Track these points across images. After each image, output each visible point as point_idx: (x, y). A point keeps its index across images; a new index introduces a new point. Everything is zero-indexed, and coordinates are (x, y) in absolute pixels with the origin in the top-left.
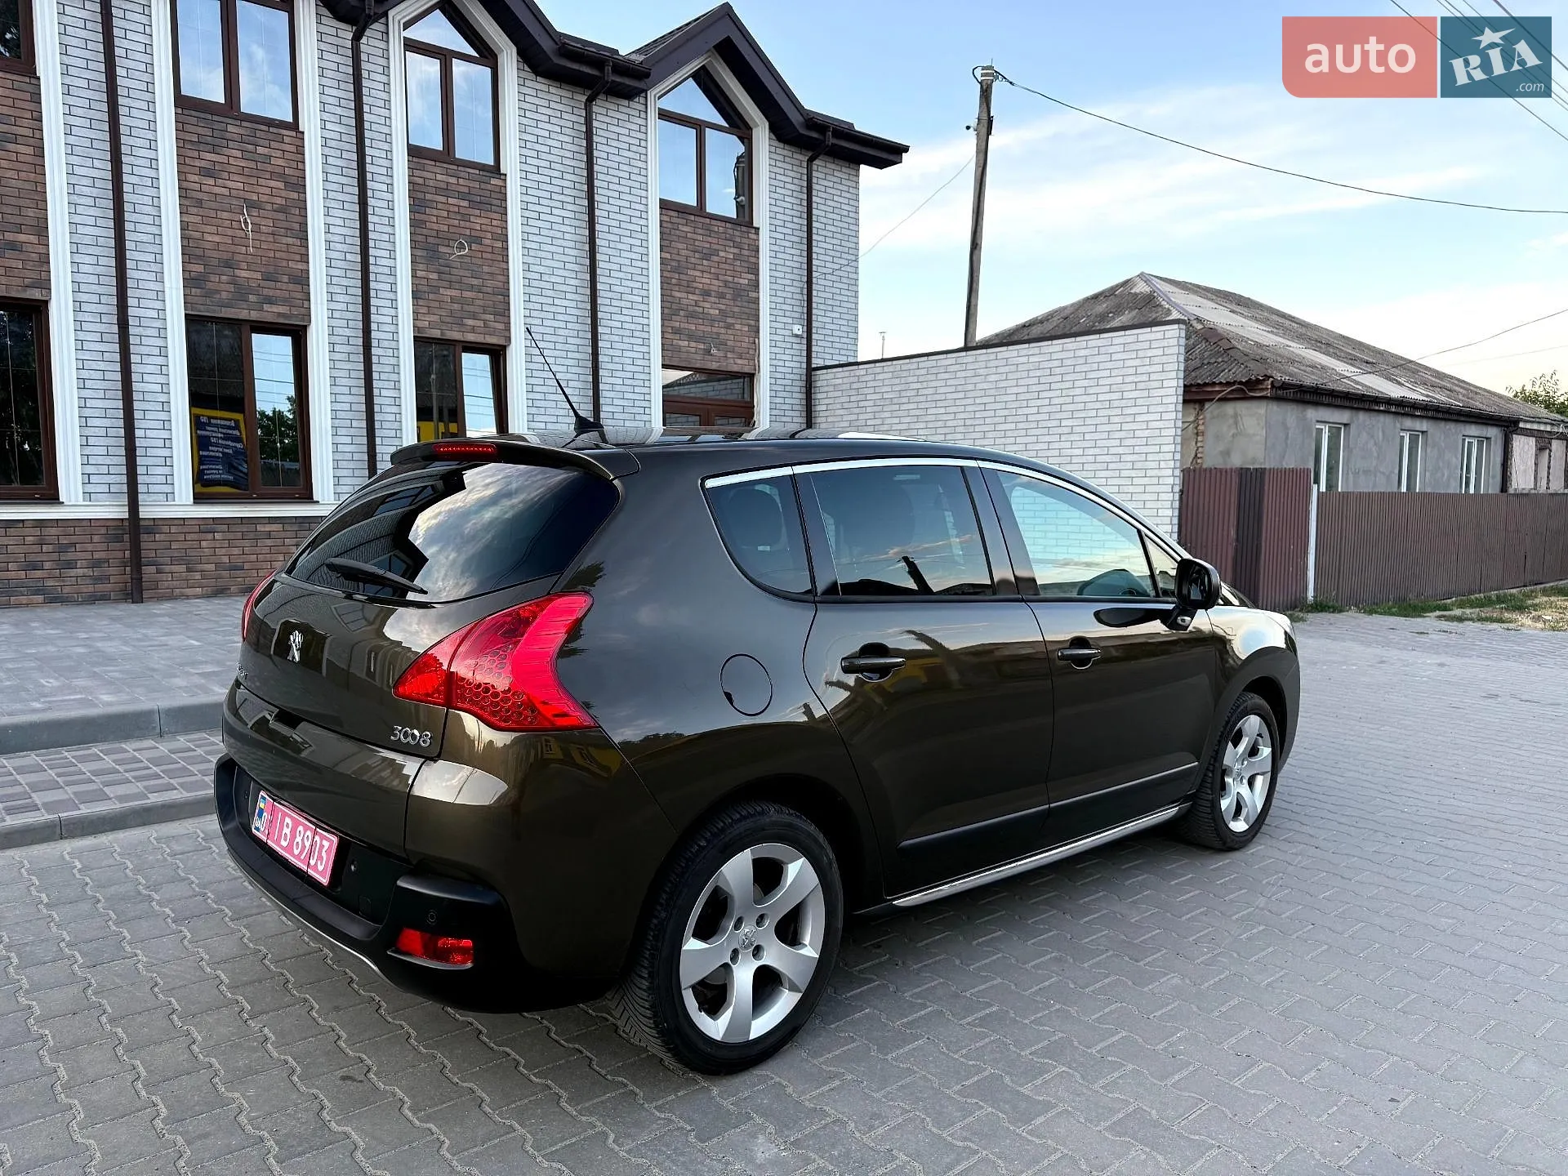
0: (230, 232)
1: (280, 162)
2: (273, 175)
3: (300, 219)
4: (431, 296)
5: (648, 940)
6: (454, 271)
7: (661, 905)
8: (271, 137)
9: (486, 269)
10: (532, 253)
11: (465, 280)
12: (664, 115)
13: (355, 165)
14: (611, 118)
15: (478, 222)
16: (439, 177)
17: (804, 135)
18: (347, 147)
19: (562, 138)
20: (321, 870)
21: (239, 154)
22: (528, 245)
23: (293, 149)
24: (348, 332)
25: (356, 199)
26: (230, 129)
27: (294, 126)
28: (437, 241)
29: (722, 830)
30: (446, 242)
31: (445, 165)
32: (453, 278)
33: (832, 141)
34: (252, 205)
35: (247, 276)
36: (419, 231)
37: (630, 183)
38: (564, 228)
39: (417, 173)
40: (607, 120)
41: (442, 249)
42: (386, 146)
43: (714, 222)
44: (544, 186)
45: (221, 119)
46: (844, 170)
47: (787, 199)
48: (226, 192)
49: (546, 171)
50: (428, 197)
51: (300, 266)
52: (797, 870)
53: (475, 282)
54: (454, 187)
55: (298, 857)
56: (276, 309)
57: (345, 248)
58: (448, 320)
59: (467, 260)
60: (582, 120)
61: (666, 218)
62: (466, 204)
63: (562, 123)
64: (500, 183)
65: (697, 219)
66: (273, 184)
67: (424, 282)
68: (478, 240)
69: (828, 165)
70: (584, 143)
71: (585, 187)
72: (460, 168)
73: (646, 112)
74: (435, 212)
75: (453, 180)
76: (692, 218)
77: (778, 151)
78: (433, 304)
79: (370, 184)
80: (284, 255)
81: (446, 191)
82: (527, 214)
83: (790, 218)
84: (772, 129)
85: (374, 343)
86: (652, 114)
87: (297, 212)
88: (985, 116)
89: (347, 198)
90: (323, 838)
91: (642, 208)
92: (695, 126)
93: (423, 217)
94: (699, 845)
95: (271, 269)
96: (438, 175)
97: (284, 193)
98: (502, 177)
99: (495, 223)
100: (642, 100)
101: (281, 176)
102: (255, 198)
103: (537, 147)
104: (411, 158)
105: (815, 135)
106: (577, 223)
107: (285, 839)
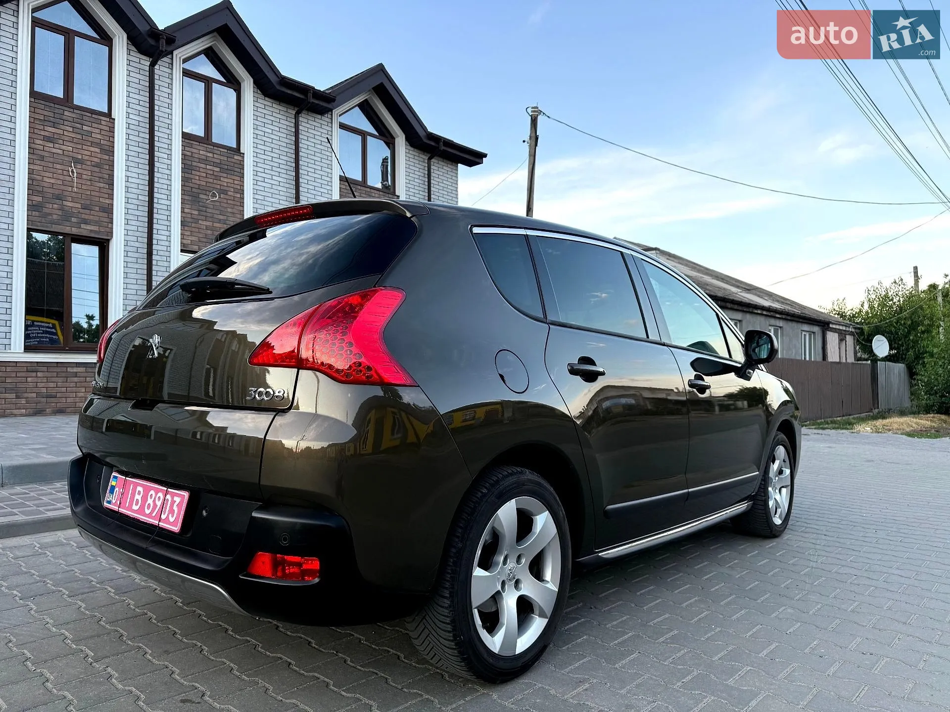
0: (61, 177)
1: (99, 136)
2: (93, 144)
3: (109, 172)
4: (193, 225)
5: (449, 566)
6: (208, 210)
7: (458, 537)
8: (92, 120)
9: (229, 210)
10: (259, 202)
11: (216, 216)
12: (343, 126)
13: (147, 141)
14: (310, 126)
15: (225, 181)
16: (201, 152)
17: (426, 143)
18: (143, 130)
19: (279, 134)
20: (172, 521)
21: (71, 129)
22: (257, 197)
23: (107, 128)
24: (137, 244)
25: (147, 162)
26: (66, 113)
27: (109, 114)
28: (199, 191)
29: (497, 482)
30: (204, 192)
31: (206, 146)
32: (209, 215)
33: (443, 148)
34: (77, 161)
35: (71, 205)
36: (187, 184)
37: (321, 164)
38: (280, 188)
39: (187, 149)
40: (308, 126)
41: (202, 196)
42: (168, 131)
43: (372, 191)
44: (267, 162)
45: (60, 107)
46: (449, 166)
47: (416, 180)
48: (60, 152)
49: (269, 154)
50: (194, 164)
51: (107, 201)
52: (543, 521)
53: (221, 217)
54: (210, 159)
55: (149, 516)
56: (89, 227)
57: (138, 192)
58: (204, 240)
59: (218, 204)
60: (293, 125)
61: (343, 187)
62: (218, 169)
63: (280, 125)
64: (240, 158)
65: (362, 188)
66: (92, 149)
67: (189, 216)
68: (225, 192)
69: (440, 162)
70: (294, 138)
71: (294, 165)
72: (215, 148)
73: (332, 123)
74: (198, 173)
75: (210, 155)
76: (359, 187)
77: (411, 152)
78: (194, 230)
79: (156, 154)
80: (97, 194)
81: (206, 161)
82: (257, 178)
83: (417, 192)
84: (407, 139)
85: (155, 252)
86: (336, 126)
87: (108, 168)
88: (533, 135)
89: (142, 161)
91: (328, 179)
92: (362, 135)
93: (190, 176)
94: (482, 492)
95: (88, 202)
96: (201, 151)
97: (99, 156)
98: (242, 155)
99: (236, 182)
100: (329, 116)
101: (98, 145)
102: (80, 157)
103: (265, 139)
104: (184, 140)
105: (433, 144)
106: (288, 186)
107: (137, 504)
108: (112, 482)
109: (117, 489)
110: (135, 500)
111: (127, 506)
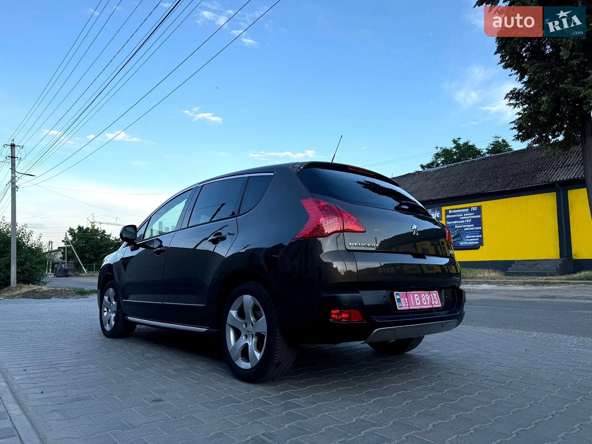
20: (437, 304)
55: (427, 305)
90: (432, 294)
107: (418, 302)
108: (397, 297)
109: (402, 299)
110: (416, 301)
111: (413, 305)
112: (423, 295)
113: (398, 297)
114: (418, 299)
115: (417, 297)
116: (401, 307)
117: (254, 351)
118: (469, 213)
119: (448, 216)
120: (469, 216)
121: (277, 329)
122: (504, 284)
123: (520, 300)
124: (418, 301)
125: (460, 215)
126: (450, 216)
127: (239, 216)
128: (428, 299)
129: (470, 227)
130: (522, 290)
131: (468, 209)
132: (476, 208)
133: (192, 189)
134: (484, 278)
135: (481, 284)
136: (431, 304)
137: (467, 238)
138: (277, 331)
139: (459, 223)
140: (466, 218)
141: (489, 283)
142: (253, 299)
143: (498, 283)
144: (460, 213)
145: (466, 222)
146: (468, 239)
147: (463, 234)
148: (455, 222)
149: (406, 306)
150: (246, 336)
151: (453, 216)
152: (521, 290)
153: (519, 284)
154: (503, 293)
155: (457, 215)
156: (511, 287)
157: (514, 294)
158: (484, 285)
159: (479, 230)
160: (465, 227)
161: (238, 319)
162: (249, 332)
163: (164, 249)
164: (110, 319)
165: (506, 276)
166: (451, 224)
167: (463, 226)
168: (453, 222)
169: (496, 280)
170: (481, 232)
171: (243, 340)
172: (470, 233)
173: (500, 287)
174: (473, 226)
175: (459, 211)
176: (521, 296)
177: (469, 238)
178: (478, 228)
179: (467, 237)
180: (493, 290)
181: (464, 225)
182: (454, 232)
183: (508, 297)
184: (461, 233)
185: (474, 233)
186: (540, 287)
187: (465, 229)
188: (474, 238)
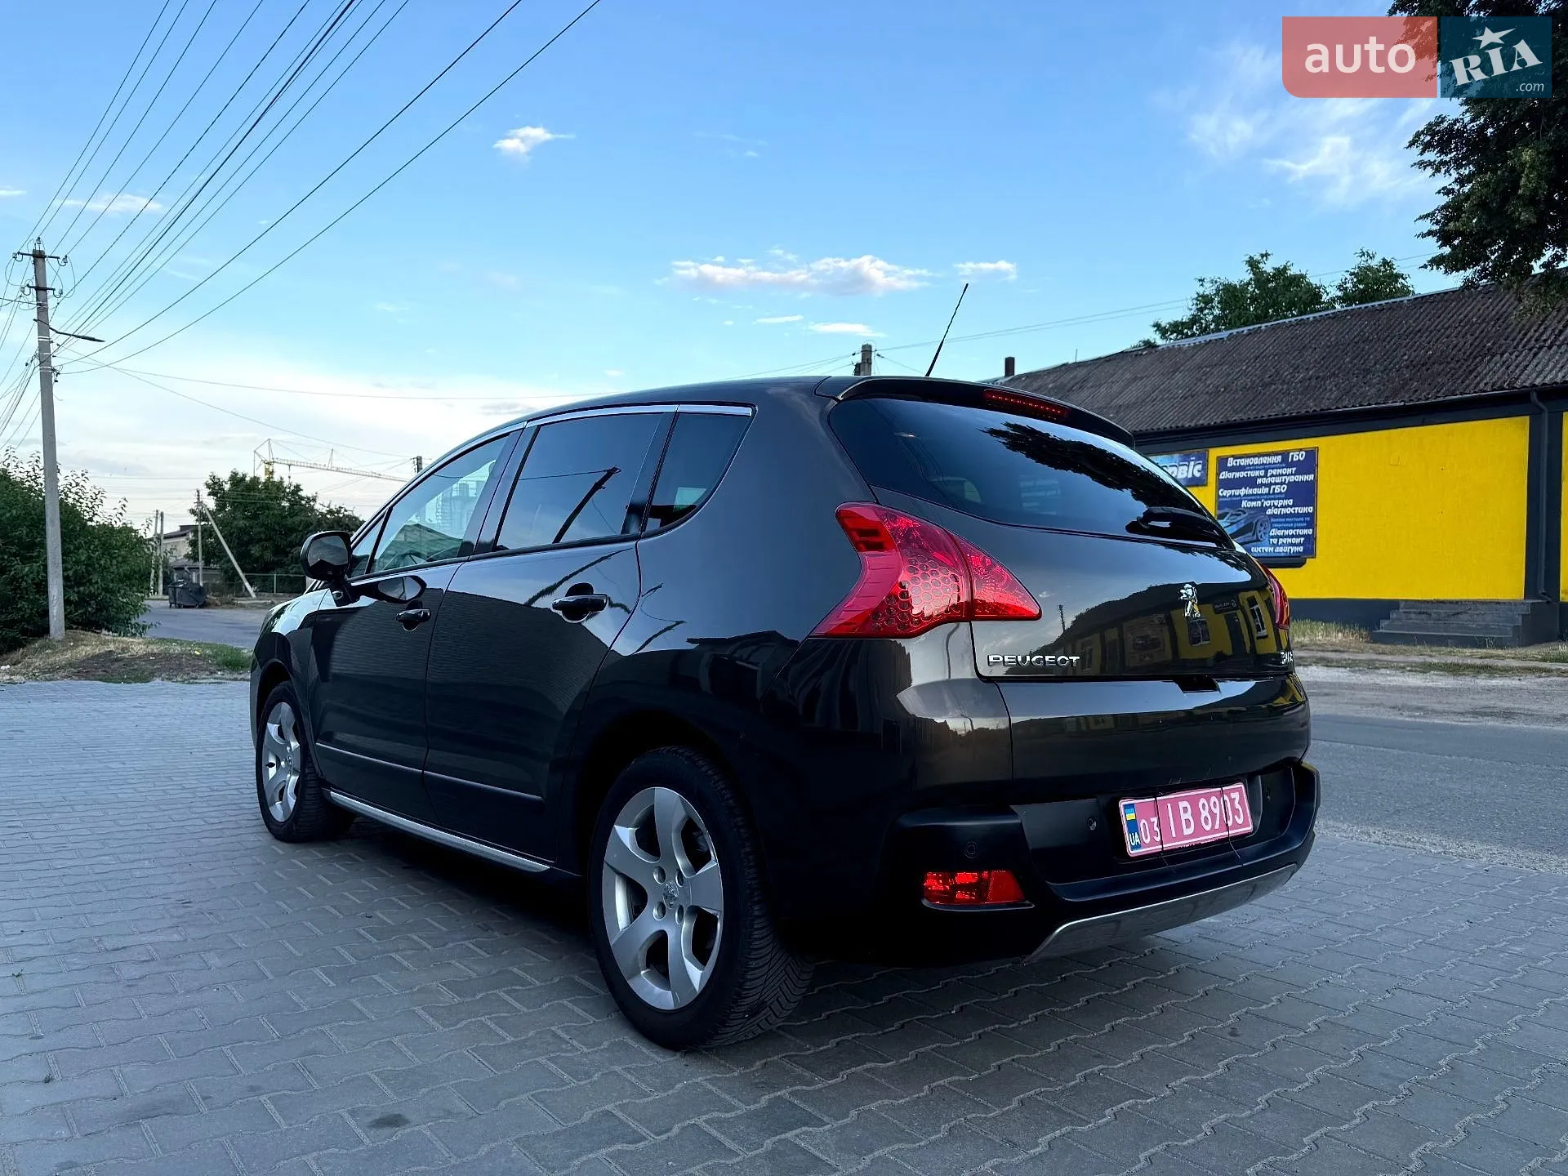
20: (1242, 822)
55: (1213, 831)
90: (1228, 793)
108: (1127, 816)
109: (1143, 821)
110: (1183, 823)
111: (1174, 835)
112: (1203, 801)
113: (1131, 816)
114: (1189, 816)
115: (1185, 809)
116: (1138, 846)
117: (686, 961)
118: (1283, 468)
119: (1225, 475)
120: (1283, 475)
121: (756, 908)
122: (1369, 668)
123: (1417, 720)
124: (1187, 821)
125: (1257, 473)
126: (1230, 475)
127: (645, 537)
128: (1216, 811)
129: (1282, 506)
130: (1418, 688)
131: (1280, 457)
132: (1304, 453)
133: (507, 434)
134: (1313, 647)
135: (1304, 666)
136: (1225, 828)
137: (1273, 537)
138: (756, 913)
139: (1253, 495)
140: (1273, 480)
141: (1328, 663)
142: (683, 801)
143: (1351, 665)
144: (1257, 467)
145: (1271, 492)
146: (1276, 540)
147: (1261, 525)
148: (1243, 492)
149: (1153, 842)
150: (662, 909)
151: (1237, 475)
152: (1416, 690)
153: (1408, 668)
154: (1368, 695)
155: (1249, 472)
156: (1389, 678)
157: (1397, 698)
158: (1314, 668)
159: (1308, 514)
160: (1270, 507)
161: (639, 855)
162: (669, 897)
163: (425, 614)
164: (283, 788)
165: (1373, 643)
166: (1230, 496)
167: (1263, 503)
168: (1237, 492)
169: (1346, 656)
170: (1311, 521)
171: (653, 920)
172: (1281, 523)
173: (1357, 675)
174: (1291, 504)
175: (1256, 461)
176: (1419, 709)
177: (1278, 537)
178: (1305, 510)
179: (1274, 532)
180: (1340, 686)
181: (1266, 500)
182: (1239, 518)
183: (1382, 710)
184: (1256, 523)
185: (1293, 522)
186: (1468, 679)
187: (1269, 512)
188: (1293, 536)
